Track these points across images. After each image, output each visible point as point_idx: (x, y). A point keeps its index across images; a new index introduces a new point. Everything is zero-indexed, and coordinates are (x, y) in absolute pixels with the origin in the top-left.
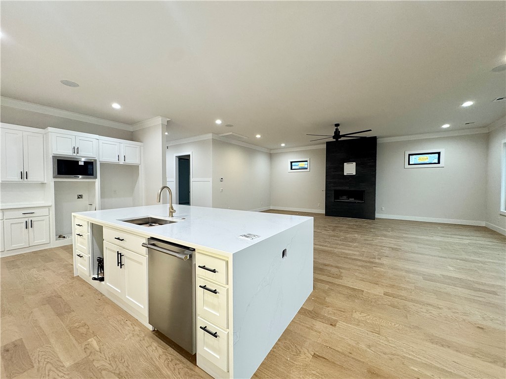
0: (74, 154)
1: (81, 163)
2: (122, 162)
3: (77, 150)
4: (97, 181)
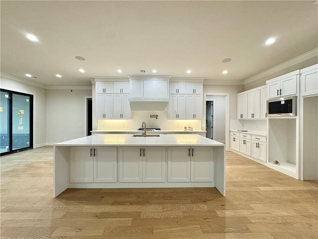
3: (280, 92)
4: (297, 118)
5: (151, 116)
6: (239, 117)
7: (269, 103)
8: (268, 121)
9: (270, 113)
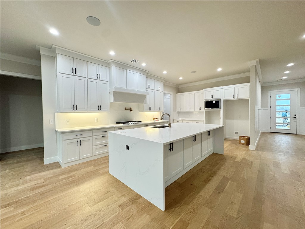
0: (212, 98)
1: (214, 102)
2: (236, 98)
3: (212, 96)
4: (221, 110)
5: (126, 109)
6: (178, 110)
7: (206, 102)
8: (204, 112)
9: (206, 108)
